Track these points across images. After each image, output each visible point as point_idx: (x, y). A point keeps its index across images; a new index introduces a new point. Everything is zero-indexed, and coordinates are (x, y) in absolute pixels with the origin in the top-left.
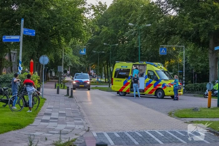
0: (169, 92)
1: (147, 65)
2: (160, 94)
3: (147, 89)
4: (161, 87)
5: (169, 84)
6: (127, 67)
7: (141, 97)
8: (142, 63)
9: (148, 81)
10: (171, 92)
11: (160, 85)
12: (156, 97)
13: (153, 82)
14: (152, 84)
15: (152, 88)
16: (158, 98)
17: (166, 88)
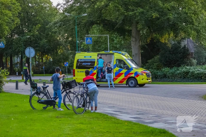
0: (142, 81)
1: (115, 54)
2: (132, 83)
3: (116, 79)
4: (133, 75)
5: (142, 72)
6: (91, 57)
7: (115, 87)
8: (108, 52)
9: (117, 70)
10: (144, 80)
11: (132, 74)
12: (128, 86)
13: (124, 71)
14: (123, 74)
15: (123, 77)
16: (130, 87)
17: (139, 76)
